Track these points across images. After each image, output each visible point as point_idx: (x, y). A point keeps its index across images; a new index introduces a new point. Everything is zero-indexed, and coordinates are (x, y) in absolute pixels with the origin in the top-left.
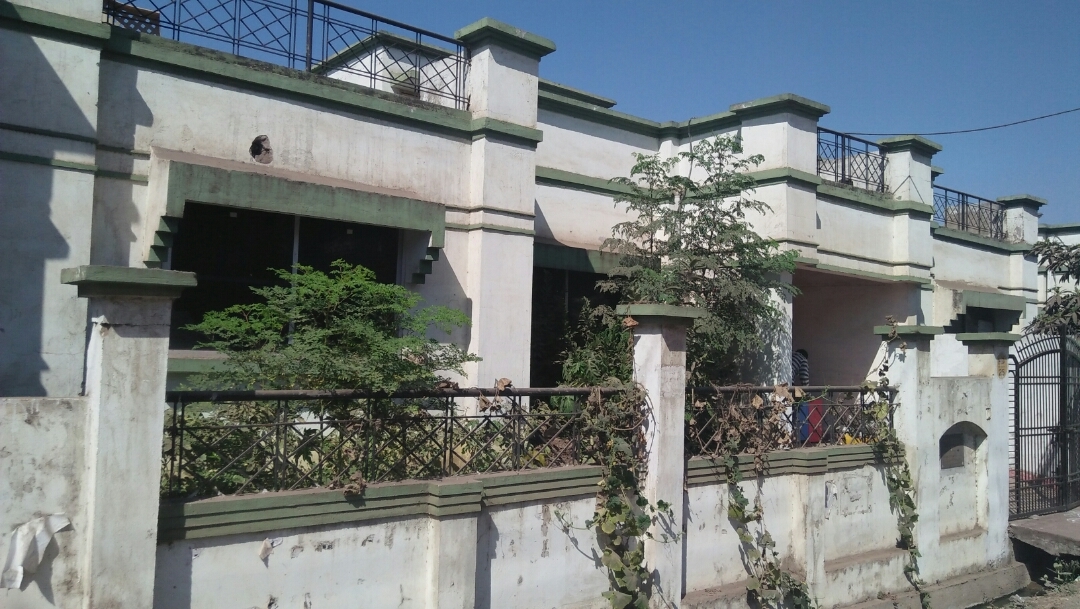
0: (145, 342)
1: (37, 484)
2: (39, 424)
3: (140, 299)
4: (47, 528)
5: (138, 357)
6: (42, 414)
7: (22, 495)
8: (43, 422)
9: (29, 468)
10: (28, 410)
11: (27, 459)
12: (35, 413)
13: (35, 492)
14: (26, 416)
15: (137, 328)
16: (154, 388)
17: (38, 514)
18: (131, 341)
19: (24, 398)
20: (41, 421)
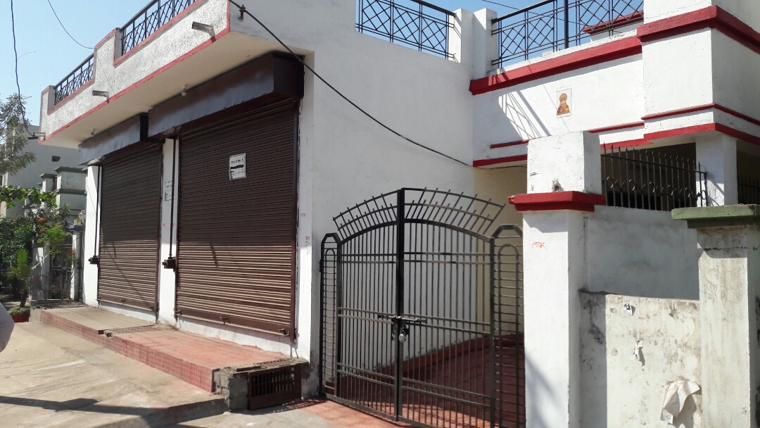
0: (729, 261)
1: (679, 358)
2: (677, 317)
3: (721, 229)
4: (686, 388)
5: (724, 272)
6: (678, 311)
7: (671, 363)
8: (680, 316)
9: (674, 345)
10: (671, 308)
11: (672, 340)
12: (675, 310)
13: (679, 362)
14: (669, 311)
15: (722, 251)
16: (739, 297)
17: (682, 378)
18: (719, 260)
19: (668, 300)
20: (679, 315)
